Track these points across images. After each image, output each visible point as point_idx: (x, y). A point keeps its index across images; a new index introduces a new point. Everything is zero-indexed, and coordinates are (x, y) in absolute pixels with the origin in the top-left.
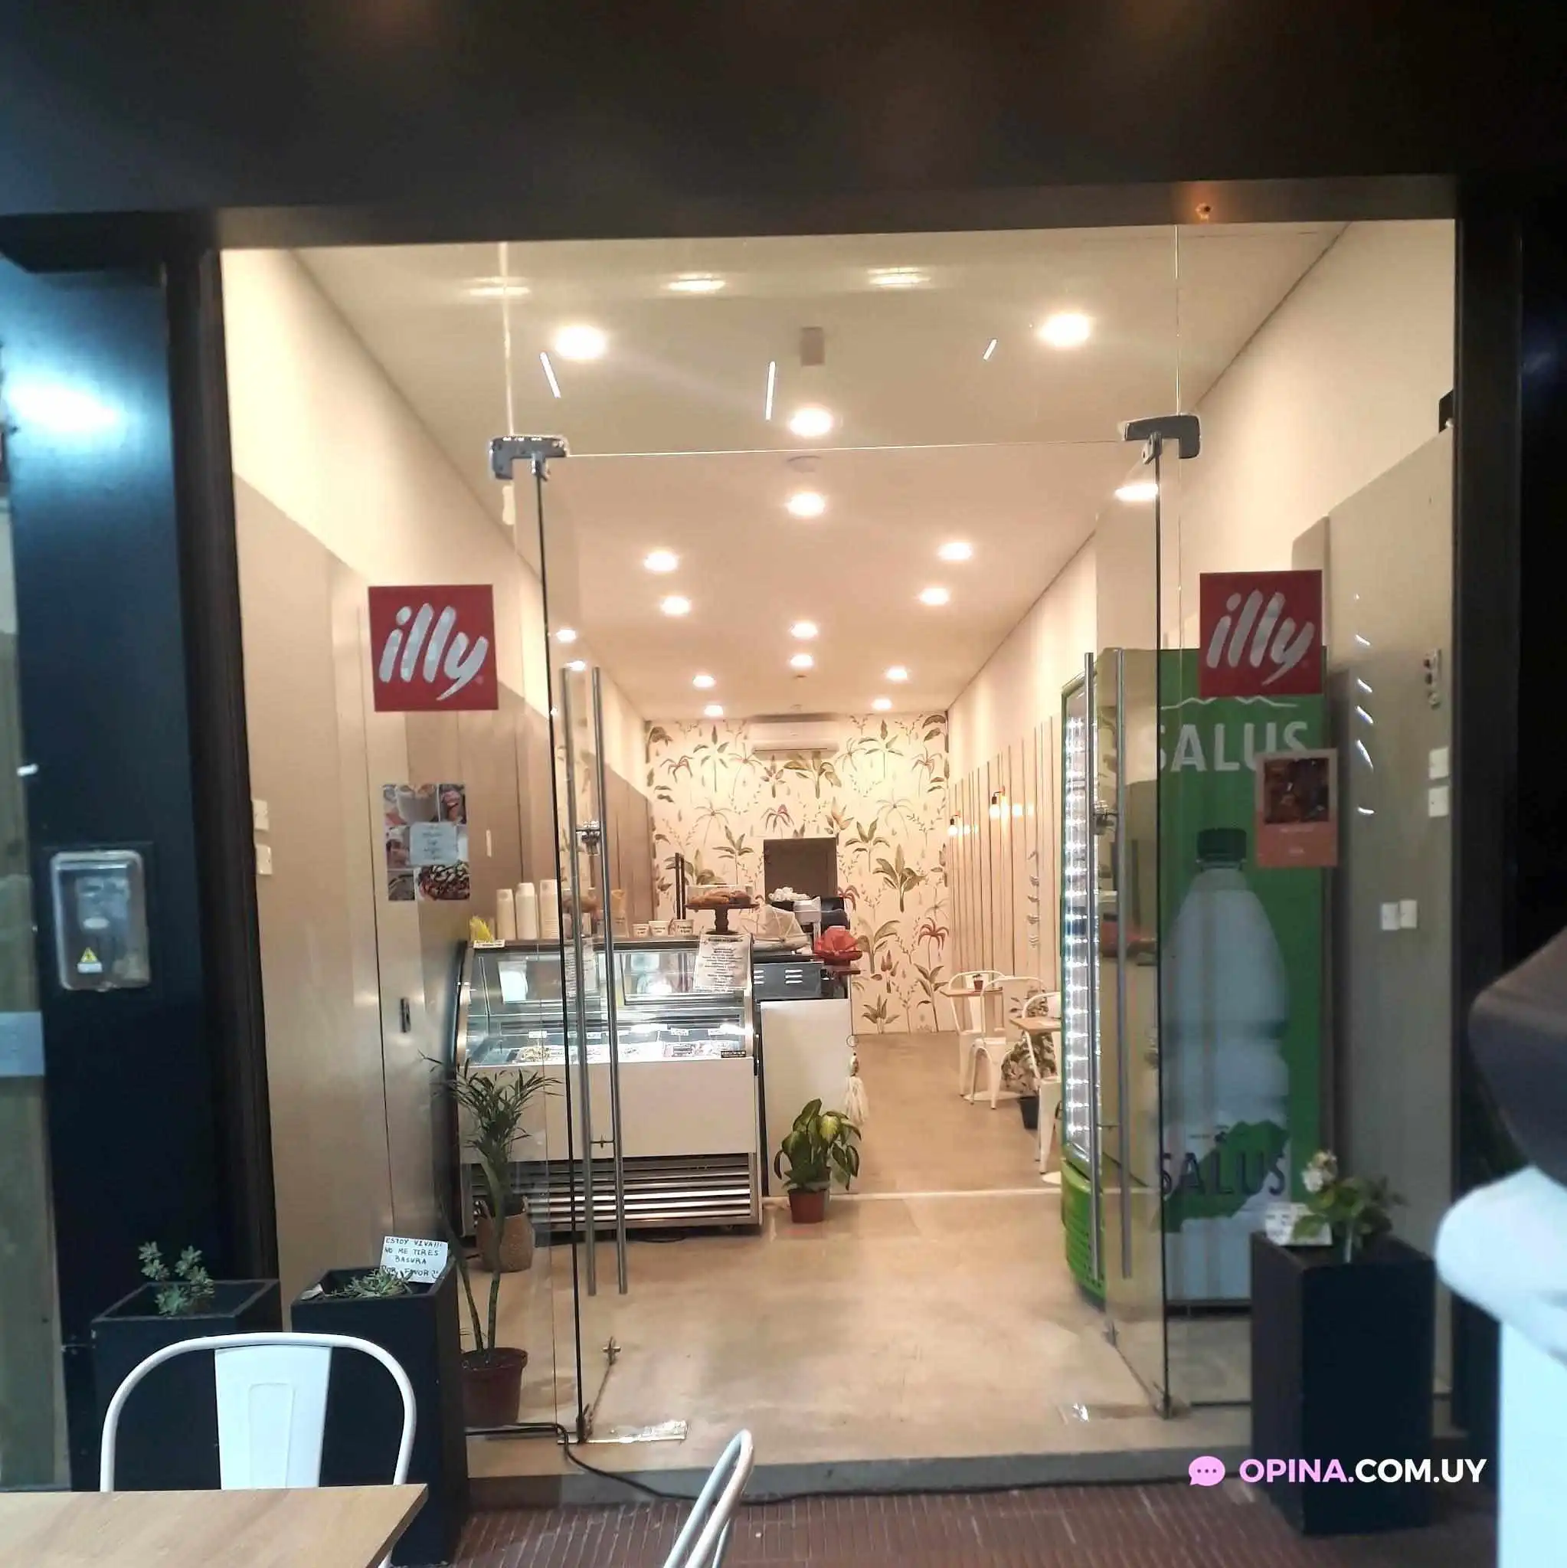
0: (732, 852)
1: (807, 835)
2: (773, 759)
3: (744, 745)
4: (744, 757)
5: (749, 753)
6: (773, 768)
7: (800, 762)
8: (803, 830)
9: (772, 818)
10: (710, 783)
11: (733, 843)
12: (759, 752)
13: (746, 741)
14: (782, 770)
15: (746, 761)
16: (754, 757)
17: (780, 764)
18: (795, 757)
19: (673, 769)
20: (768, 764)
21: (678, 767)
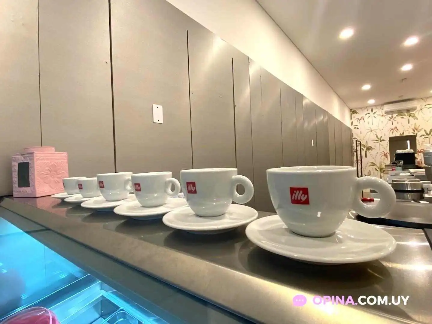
0: (378, 141)
1: (405, 135)
2: (392, 114)
3: (382, 111)
4: (382, 115)
5: (384, 113)
6: (392, 117)
7: (402, 114)
8: (403, 133)
9: (392, 131)
10: (371, 123)
11: (378, 139)
12: (387, 113)
13: (383, 111)
14: (395, 117)
15: (382, 116)
16: (385, 114)
17: (394, 115)
18: (400, 113)
19: (358, 121)
20: (390, 116)
21: (361, 119)
